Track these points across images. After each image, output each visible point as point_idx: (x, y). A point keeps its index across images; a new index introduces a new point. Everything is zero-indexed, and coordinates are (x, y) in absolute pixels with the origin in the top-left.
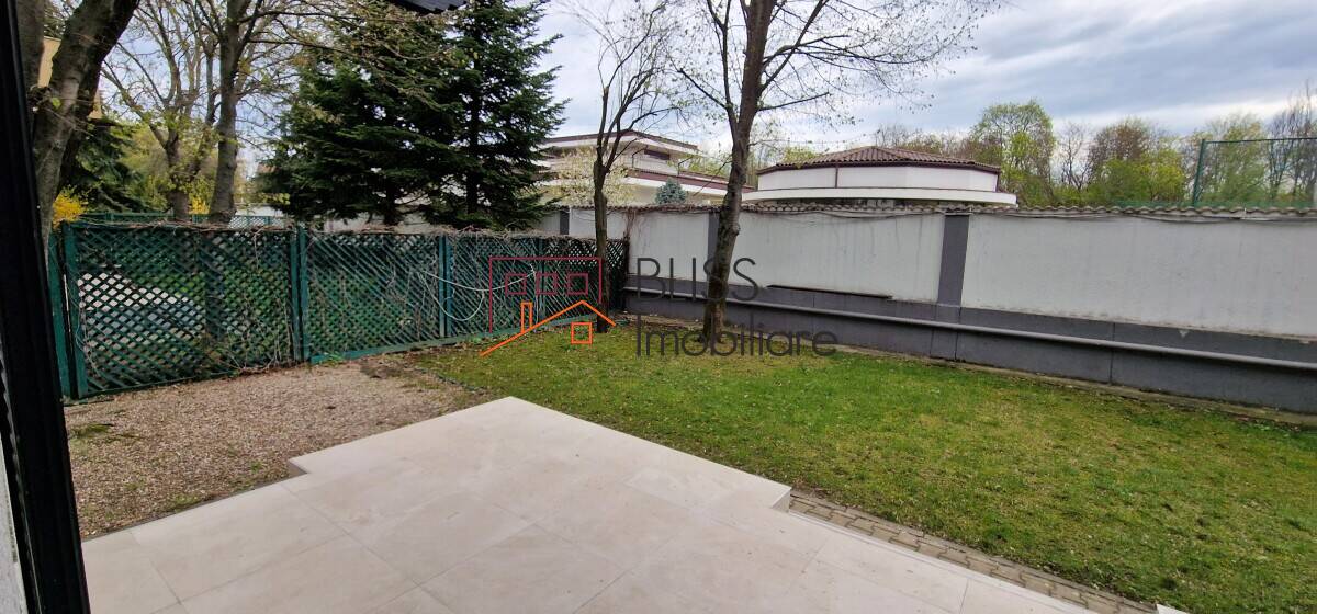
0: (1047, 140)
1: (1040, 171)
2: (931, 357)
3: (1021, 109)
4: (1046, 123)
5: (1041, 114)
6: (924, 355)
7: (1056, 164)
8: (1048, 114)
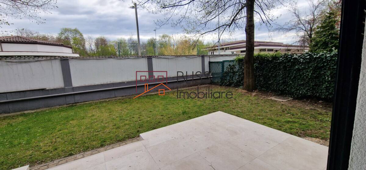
0: (83, 40)
1: (83, 48)
2: (67, 105)
3: (73, 30)
4: (81, 35)
5: (79, 32)
6: (64, 104)
7: (87, 46)
8: (81, 32)
